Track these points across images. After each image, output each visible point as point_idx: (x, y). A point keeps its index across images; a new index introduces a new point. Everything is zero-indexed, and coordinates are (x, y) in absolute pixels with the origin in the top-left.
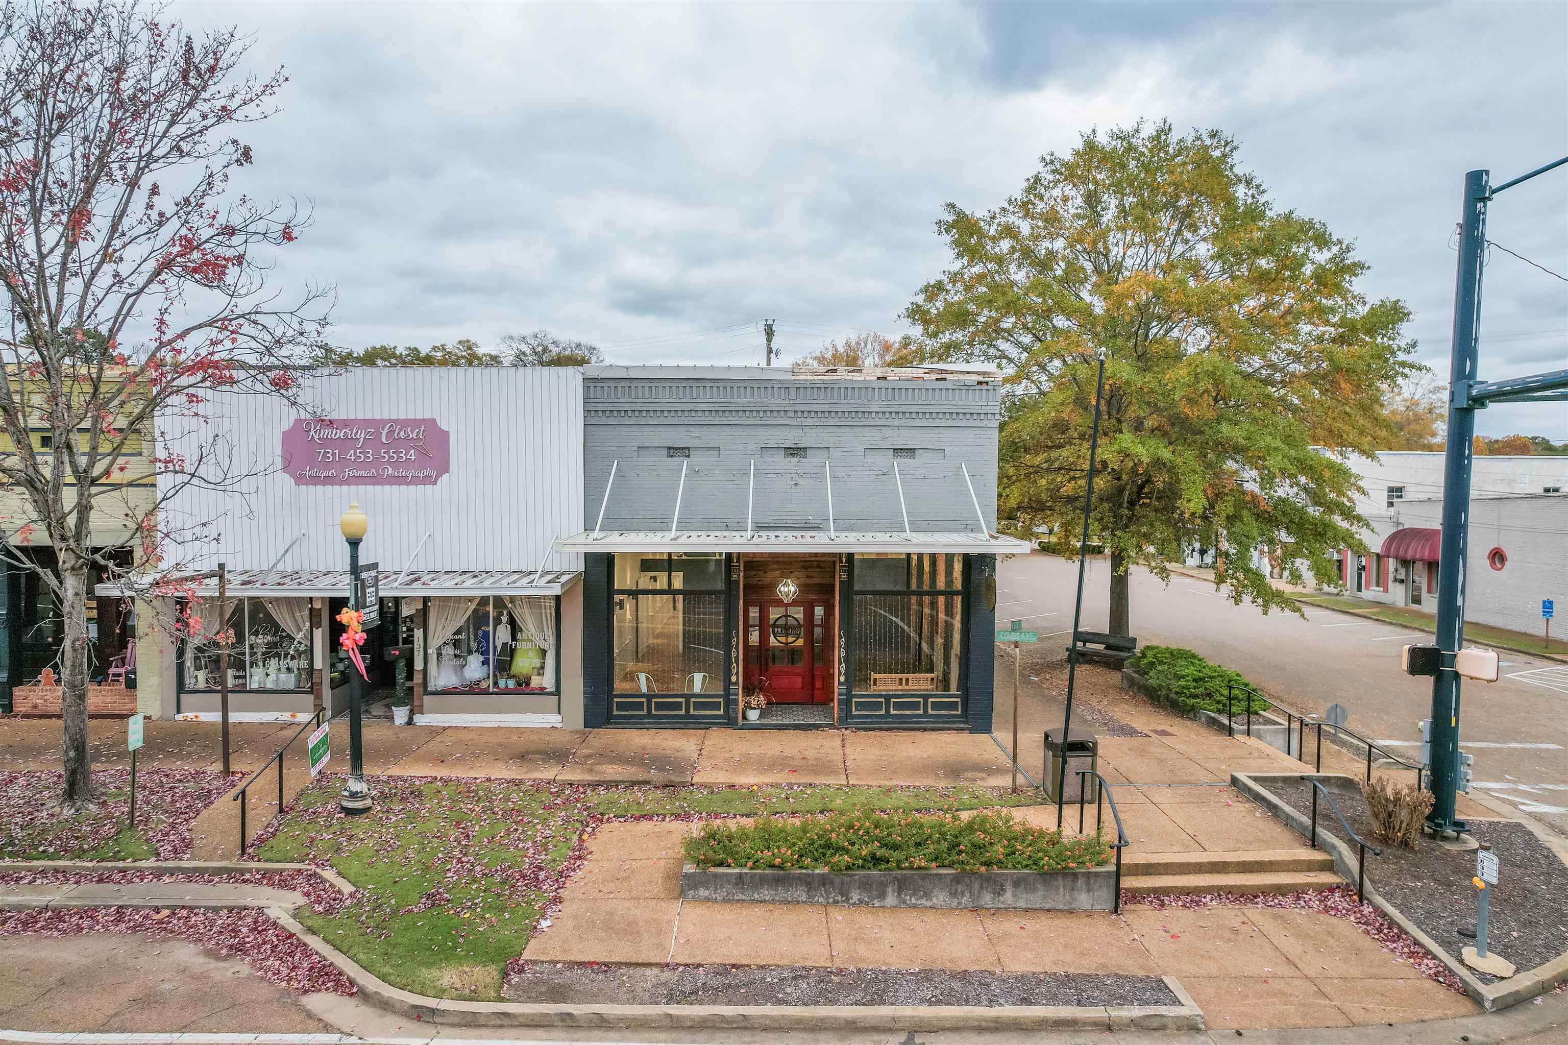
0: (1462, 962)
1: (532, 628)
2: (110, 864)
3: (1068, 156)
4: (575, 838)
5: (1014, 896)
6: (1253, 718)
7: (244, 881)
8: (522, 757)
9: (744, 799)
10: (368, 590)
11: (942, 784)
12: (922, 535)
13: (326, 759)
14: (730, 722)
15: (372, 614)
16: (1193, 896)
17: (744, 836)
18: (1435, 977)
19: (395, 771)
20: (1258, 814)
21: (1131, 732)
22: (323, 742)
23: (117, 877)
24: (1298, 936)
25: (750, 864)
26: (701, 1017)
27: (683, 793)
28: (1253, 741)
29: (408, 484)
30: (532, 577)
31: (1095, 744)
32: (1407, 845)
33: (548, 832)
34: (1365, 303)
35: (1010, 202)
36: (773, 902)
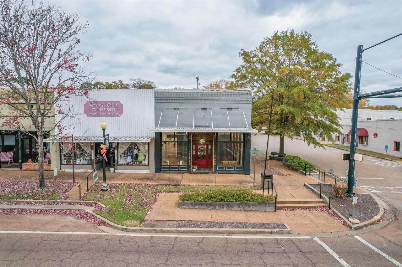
0: (349, 221)
1: (143, 150)
2: (51, 201)
3: (271, 38)
4: (154, 196)
5: (253, 208)
6: (311, 172)
7: (81, 205)
8: (141, 179)
9: (192, 188)
10: (107, 140)
11: (237, 185)
12: (234, 128)
13: (97, 179)
14: (189, 172)
15: (107, 146)
16: (293, 208)
17: (192, 195)
18: (343, 224)
19: (112, 182)
20: (309, 192)
21: (283, 175)
22: (96, 175)
23: (53, 203)
24: (314, 216)
25: (194, 200)
26: (184, 230)
27: (178, 187)
28: (311, 177)
29: (114, 116)
30: (143, 138)
31: (272, 176)
32: (341, 198)
33: (148, 195)
34: (341, 74)
35: (256, 48)
36: (199, 209)
